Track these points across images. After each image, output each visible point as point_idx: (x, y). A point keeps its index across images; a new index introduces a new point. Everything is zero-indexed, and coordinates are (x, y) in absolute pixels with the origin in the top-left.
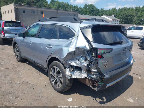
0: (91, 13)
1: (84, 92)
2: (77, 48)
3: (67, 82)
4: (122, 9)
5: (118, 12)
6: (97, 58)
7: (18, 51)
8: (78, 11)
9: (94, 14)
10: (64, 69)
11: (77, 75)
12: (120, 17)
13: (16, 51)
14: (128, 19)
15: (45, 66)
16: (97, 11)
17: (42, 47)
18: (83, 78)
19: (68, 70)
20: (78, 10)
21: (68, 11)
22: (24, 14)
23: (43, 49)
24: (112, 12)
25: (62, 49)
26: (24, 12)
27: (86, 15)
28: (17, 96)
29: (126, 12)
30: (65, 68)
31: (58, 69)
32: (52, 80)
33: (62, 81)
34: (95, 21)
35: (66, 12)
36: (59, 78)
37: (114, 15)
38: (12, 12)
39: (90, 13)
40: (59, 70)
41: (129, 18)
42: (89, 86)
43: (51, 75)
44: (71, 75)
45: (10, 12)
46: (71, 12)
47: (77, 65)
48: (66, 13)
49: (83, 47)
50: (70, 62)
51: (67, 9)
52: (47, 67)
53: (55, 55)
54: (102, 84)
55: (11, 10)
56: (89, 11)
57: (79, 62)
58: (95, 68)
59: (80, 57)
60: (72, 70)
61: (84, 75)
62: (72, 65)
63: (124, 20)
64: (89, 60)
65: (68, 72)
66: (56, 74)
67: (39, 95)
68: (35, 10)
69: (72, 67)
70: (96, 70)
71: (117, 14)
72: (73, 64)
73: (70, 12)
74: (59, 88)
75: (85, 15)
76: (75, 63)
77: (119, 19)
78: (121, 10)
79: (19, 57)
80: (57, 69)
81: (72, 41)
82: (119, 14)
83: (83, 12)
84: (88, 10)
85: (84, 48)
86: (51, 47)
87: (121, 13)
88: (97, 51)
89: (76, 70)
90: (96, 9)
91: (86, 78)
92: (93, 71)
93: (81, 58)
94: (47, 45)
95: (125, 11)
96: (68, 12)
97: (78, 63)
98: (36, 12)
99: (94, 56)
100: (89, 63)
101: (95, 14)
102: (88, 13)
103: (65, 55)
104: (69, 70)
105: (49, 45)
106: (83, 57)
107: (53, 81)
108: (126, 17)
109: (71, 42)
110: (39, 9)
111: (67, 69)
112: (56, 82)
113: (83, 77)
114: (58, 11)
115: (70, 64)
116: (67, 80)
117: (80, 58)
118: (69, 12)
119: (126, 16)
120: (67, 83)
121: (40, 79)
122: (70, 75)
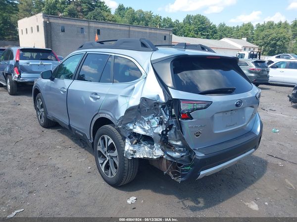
0: (199, 33)
1: (162, 187)
2: (144, 100)
3: (126, 165)
4: (263, 26)
5: (256, 31)
6: (180, 119)
7: (42, 106)
8: (171, 29)
9: (204, 35)
10: (122, 141)
11: (144, 152)
12: (259, 41)
13: (38, 107)
14: (277, 45)
15: (89, 135)
16: (211, 28)
17: (83, 99)
18: (155, 158)
19: (128, 142)
20: (173, 27)
21: (151, 28)
22: (62, 34)
23: (84, 102)
24: (242, 31)
25: (116, 102)
26: (63, 31)
27: (189, 37)
28: (31, 190)
29: (272, 31)
30: (124, 139)
31: (111, 141)
32: (100, 161)
33: (117, 163)
34: (185, 48)
35: (148, 31)
36: (112, 157)
37: (247, 38)
38: (38, 30)
39: (197, 34)
40: (112, 143)
41: (278, 43)
42: (166, 174)
43: (99, 151)
44: (135, 152)
45: (35, 29)
46: (158, 32)
47: (145, 132)
48: (146, 33)
49: (154, 98)
50: (131, 127)
51: (149, 25)
52: (92, 137)
53: (105, 113)
54: (189, 169)
55: (38, 27)
56: (196, 29)
57: (149, 127)
58: (178, 138)
59: (150, 117)
60: (135, 141)
61: (158, 153)
62: (135, 133)
63: (269, 48)
64: (165, 122)
65: (128, 147)
66: (107, 151)
67: (73, 189)
68: (84, 27)
69: (136, 136)
70: (179, 143)
71: (254, 36)
72: (138, 130)
73: (156, 32)
74: (112, 177)
75: (186, 36)
76: (142, 128)
77: (257, 45)
78: (261, 28)
79: (43, 119)
80: (108, 140)
81: (136, 85)
82: (258, 35)
83: (182, 30)
84: (193, 27)
85: (156, 99)
86: (98, 97)
87: (262, 34)
88: (179, 106)
89: (143, 142)
90: (208, 25)
91: (161, 158)
92: (174, 144)
93: (153, 119)
94: (93, 93)
95: (270, 28)
96: (151, 31)
97: (147, 129)
98: (86, 30)
99: (174, 116)
100: (166, 129)
101: (208, 35)
102: (192, 33)
103: (122, 114)
104: (131, 142)
105: (96, 94)
106: (156, 118)
107: (102, 164)
108: (273, 42)
109: (133, 89)
110: (93, 25)
111: (126, 141)
112: (107, 167)
113: (155, 156)
114: (132, 29)
115: (131, 130)
116: (126, 162)
117: (151, 119)
118: (153, 31)
119: (272, 40)
120: (126, 168)
121: (79, 160)
122: (132, 153)
